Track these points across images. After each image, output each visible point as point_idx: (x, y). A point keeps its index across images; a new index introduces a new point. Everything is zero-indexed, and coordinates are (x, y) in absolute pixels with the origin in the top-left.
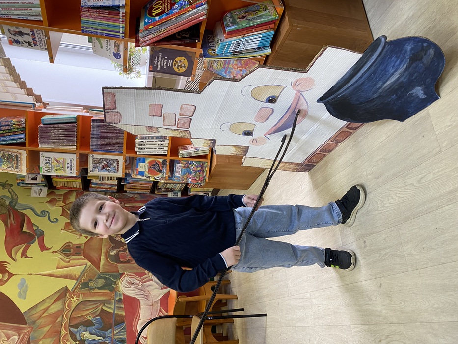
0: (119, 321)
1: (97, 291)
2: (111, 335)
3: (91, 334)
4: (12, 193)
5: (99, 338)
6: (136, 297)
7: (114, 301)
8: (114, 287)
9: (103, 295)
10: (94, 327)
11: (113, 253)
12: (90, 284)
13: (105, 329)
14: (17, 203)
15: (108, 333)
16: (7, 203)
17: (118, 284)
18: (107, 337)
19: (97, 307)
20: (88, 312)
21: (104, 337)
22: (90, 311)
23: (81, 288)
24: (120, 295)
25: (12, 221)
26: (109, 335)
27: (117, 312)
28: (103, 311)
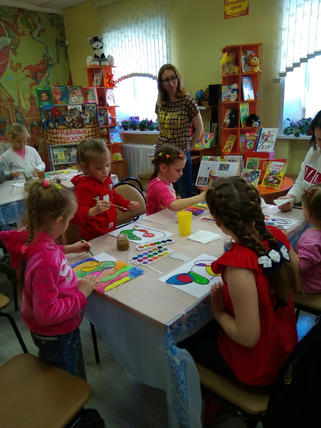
1: (15, 118)
4: (55, 64)
11: (35, 123)
12: (18, 113)
14: (50, 67)
16: (50, 63)
19: (7, 119)
20: (4, 115)
22: (5, 116)
23: (15, 109)
25: (41, 66)
27: (7, 130)
28: (6, 123)
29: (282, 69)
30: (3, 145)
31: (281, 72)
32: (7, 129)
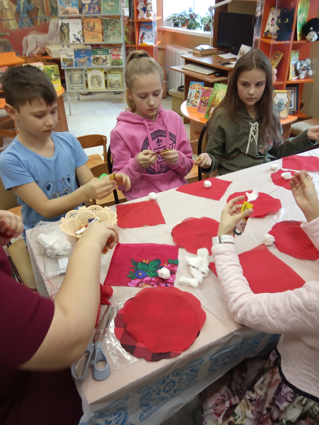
0: (33, 21)
1: (49, 3)
2: (25, 17)
3: (24, 3)
5: (22, 9)
6: (49, 32)
7: (45, 16)
8: (53, 15)
9: (47, 7)
10: (28, 5)
13: (28, 12)
15: (26, 15)
17: (55, 18)
18: (23, 15)
19: (39, 5)
21: (23, 13)
22: (37, 1)
24: (49, 20)
26: (24, 15)
27: (39, 19)
28: (38, 9)
30: (34, 38)
32: (39, 17)
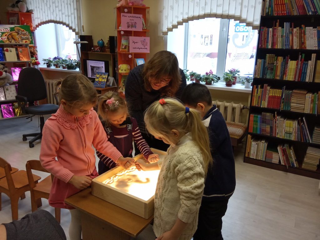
29: (165, 29)
31: (163, 31)
